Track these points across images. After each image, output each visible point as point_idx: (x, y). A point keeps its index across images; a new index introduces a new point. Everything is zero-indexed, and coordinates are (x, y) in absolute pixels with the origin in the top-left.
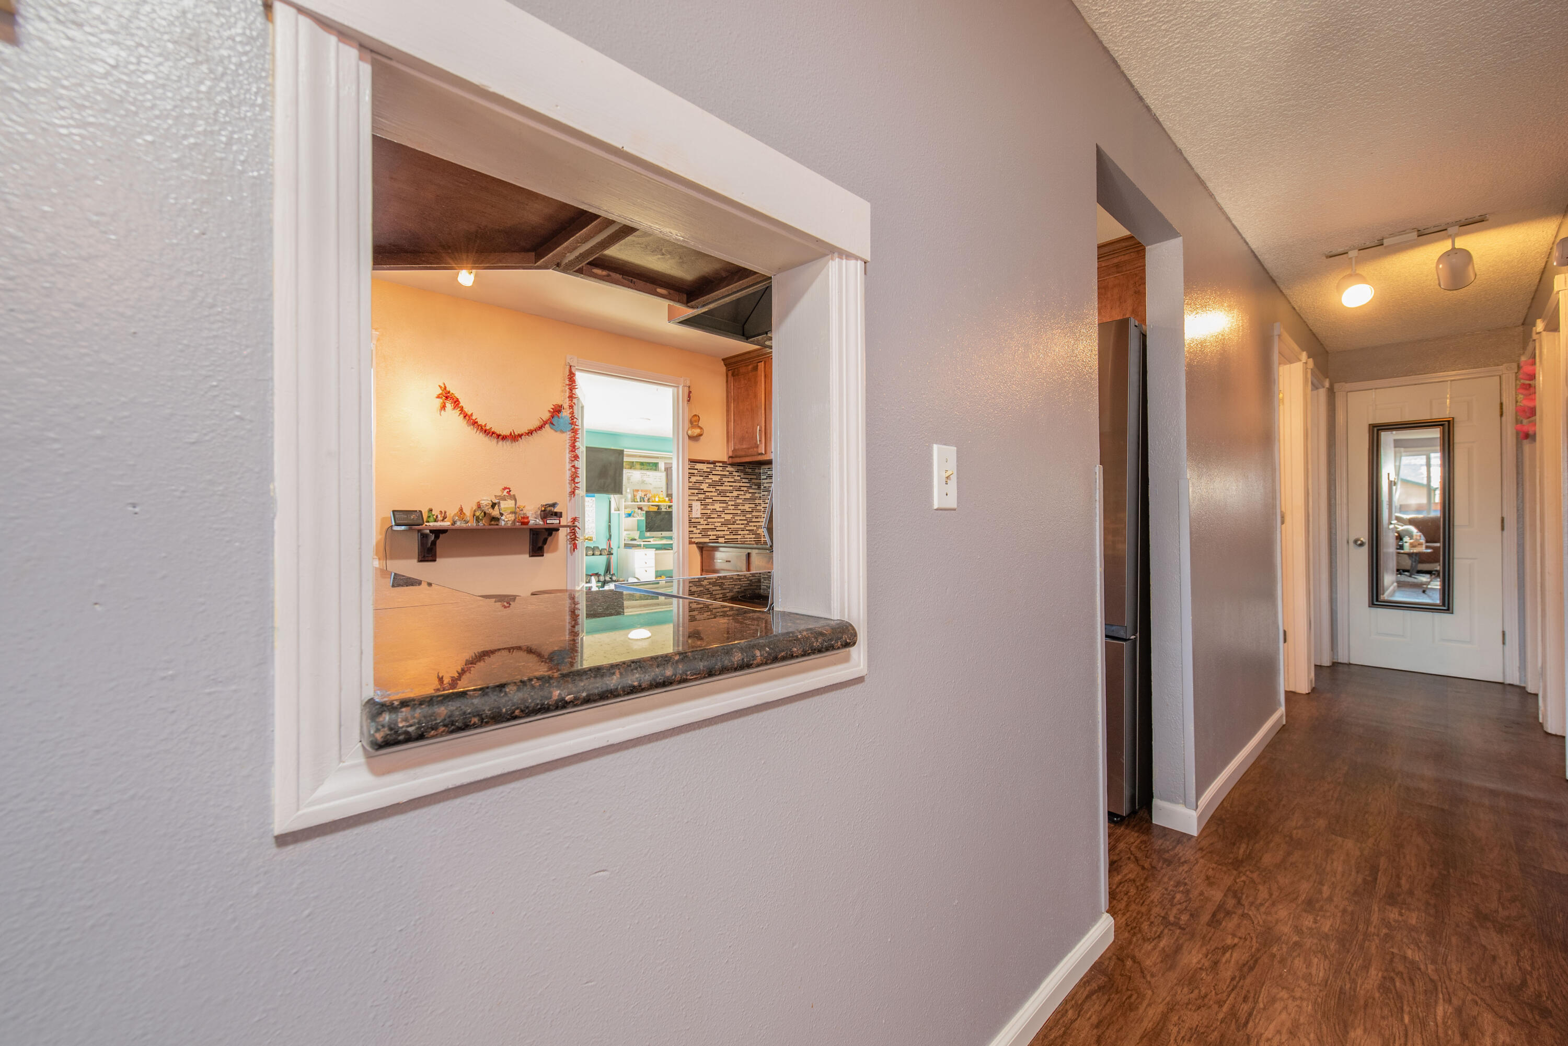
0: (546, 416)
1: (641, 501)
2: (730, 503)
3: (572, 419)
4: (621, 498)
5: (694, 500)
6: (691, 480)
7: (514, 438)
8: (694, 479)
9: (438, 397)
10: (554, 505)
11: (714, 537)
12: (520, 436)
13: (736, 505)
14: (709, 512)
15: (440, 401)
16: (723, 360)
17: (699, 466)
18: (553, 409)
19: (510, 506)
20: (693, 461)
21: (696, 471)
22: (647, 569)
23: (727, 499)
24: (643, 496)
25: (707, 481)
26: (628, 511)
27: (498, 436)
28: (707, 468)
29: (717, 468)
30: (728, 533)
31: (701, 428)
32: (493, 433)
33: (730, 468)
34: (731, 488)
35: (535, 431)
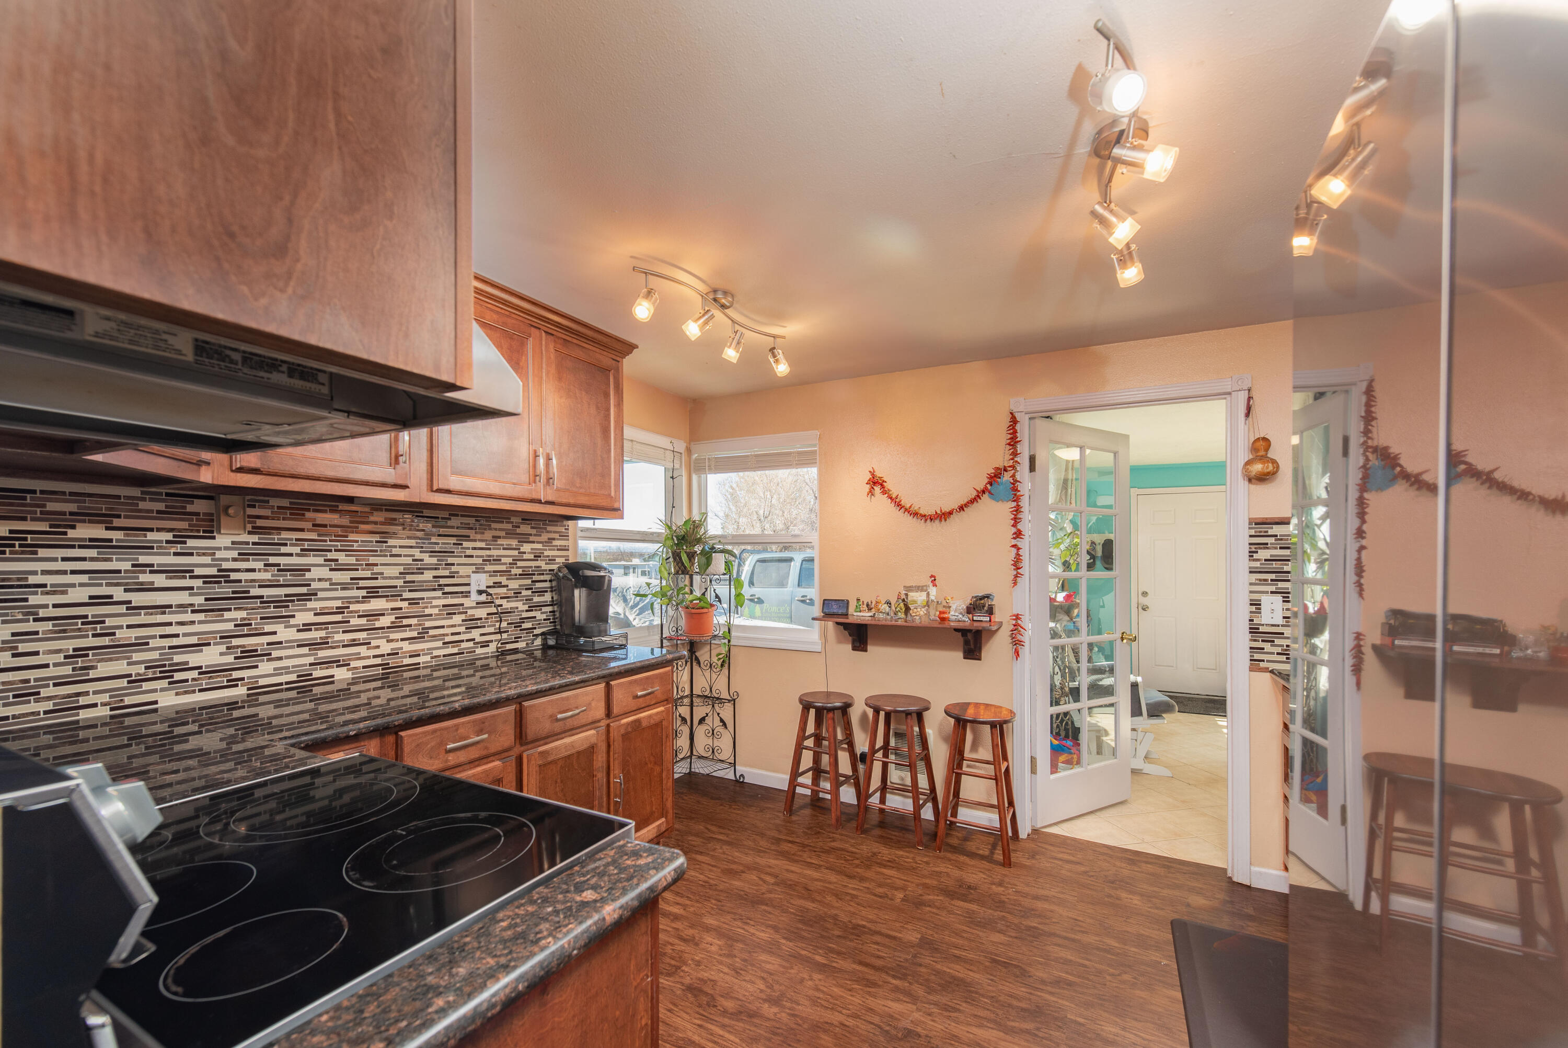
0: (981, 483)
3: (1014, 484)
5: (1267, 592)
6: (1255, 556)
7: (944, 516)
8: (1264, 554)
9: (866, 484)
10: (987, 597)
12: (951, 513)
15: (868, 487)
17: (1274, 530)
18: (991, 473)
20: (1259, 522)
27: (926, 517)
31: (1274, 462)
32: (920, 514)
35: (966, 505)
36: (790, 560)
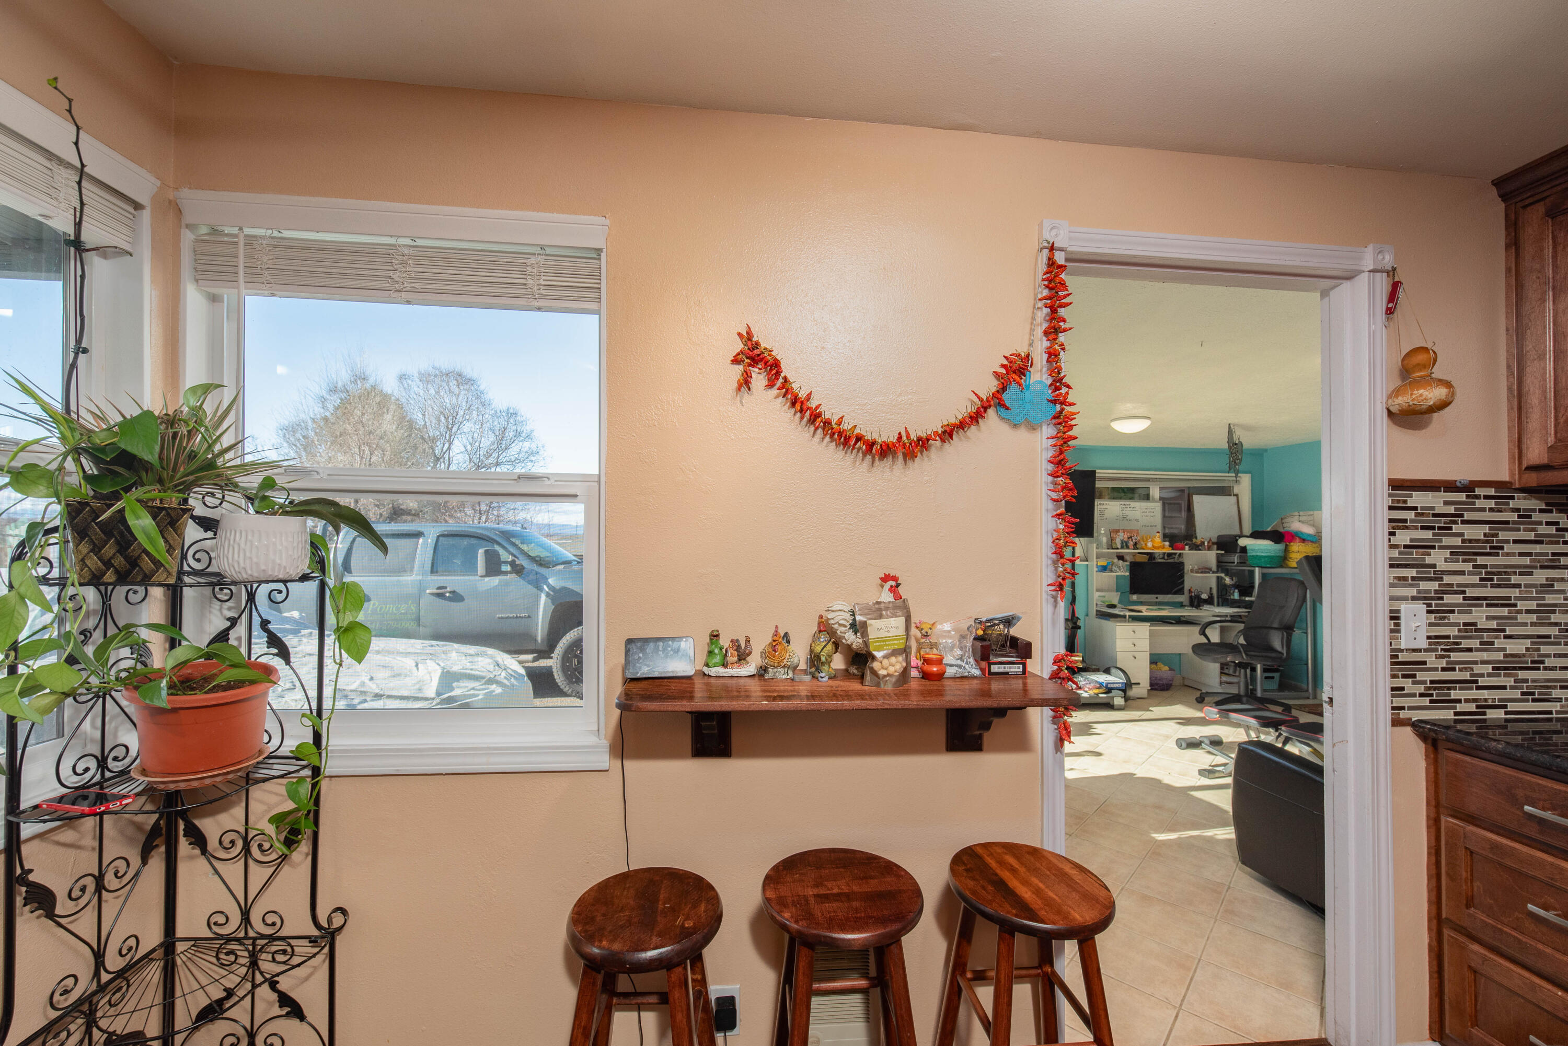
0: (989, 386)
1: (1122, 547)
2: (1521, 605)
3: (1058, 389)
4: (1092, 543)
5: (1405, 598)
6: (1394, 540)
7: (910, 449)
8: (1403, 537)
9: (736, 361)
10: (1009, 622)
11: (1472, 707)
12: (923, 443)
13: (1544, 611)
14: (1454, 631)
15: (740, 368)
16: (1498, 183)
17: (1418, 499)
18: (1003, 366)
19: (894, 633)
20: (1397, 485)
21: (1410, 515)
22: (1136, 654)
23: (1516, 592)
24: (1126, 539)
25: (1446, 541)
26: (1102, 562)
27: (871, 445)
28: (1446, 503)
29: (1479, 503)
30: (1517, 694)
31: (1448, 384)
32: (859, 438)
33: (1521, 502)
34: (1527, 561)
35: (962, 425)
36: (418, 535)
